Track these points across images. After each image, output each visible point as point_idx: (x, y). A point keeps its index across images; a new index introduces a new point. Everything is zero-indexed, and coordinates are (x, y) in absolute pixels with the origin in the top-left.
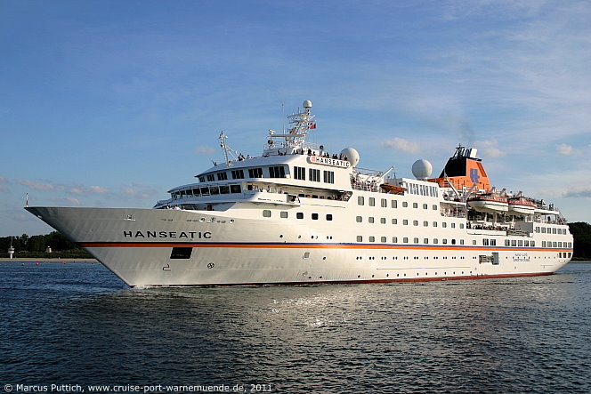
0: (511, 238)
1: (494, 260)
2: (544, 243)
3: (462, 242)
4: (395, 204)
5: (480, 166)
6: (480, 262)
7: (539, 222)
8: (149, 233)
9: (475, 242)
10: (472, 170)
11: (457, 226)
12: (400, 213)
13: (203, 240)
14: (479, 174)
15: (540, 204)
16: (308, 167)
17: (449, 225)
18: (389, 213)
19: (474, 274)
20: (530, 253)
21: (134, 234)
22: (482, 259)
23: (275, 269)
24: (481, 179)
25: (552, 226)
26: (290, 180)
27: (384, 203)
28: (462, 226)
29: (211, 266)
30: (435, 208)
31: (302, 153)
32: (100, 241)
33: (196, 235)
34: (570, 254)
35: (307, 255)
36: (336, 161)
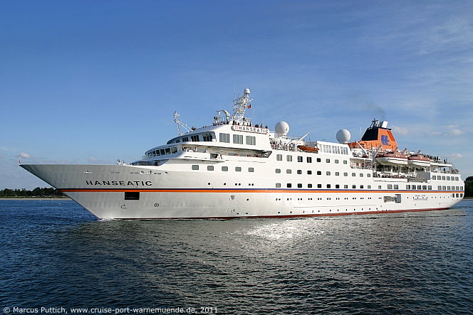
0: (411, 184)
1: (397, 200)
2: (439, 187)
3: (369, 187)
4: (309, 160)
5: (390, 134)
6: (385, 201)
7: (436, 172)
8: (104, 182)
9: (380, 187)
10: (382, 136)
11: (365, 175)
12: (314, 166)
13: (145, 187)
14: (389, 138)
15: (436, 159)
16: (232, 133)
17: (358, 175)
18: (305, 166)
19: (380, 209)
20: (427, 194)
21: (94, 183)
22: (387, 199)
23: (208, 207)
24: (390, 142)
25: (446, 175)
26: (216, 143)
27: (300, 159)
28: (369, 175)
29: (157, 205)
30: (345, 162)
31: (228, 123)
32: (72, 187)
33: (140, 184)
34: (461, 195)
35: (233, 197)
36: (257, 129)
